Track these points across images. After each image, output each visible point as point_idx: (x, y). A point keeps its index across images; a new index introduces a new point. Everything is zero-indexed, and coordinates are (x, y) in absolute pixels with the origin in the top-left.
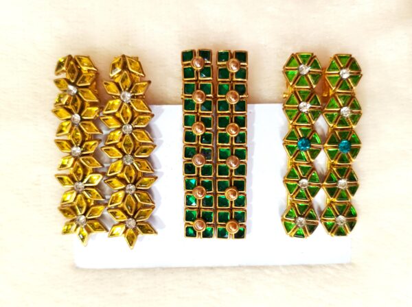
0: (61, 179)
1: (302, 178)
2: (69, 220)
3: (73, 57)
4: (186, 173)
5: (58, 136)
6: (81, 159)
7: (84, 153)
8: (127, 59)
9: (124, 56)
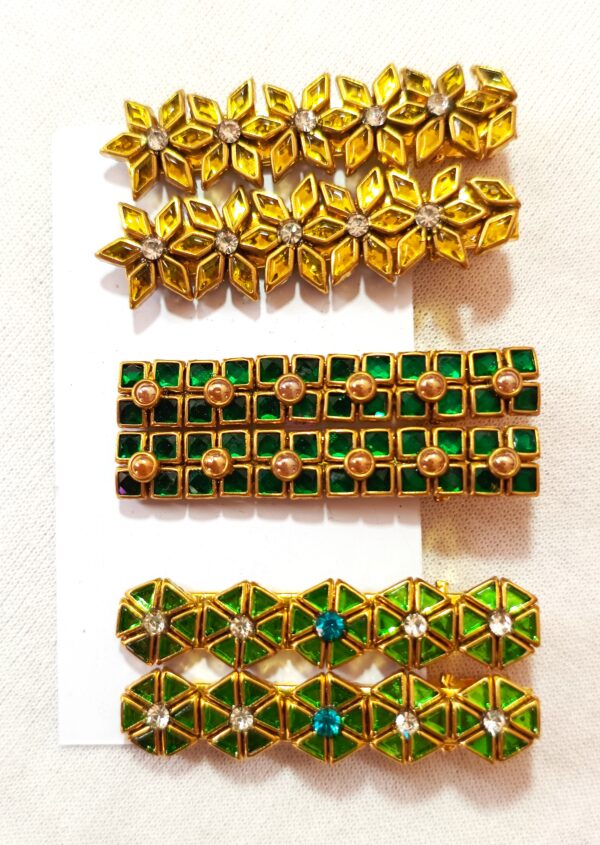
0: (244, 92)
1: (254, 622)
2: (156, 115)
3: (514, 103)
4: (263, 361)
5: (337, 80)
6: (290, 132)
7: (303, 138)
8: (512, 213)
9: (517, 206)
